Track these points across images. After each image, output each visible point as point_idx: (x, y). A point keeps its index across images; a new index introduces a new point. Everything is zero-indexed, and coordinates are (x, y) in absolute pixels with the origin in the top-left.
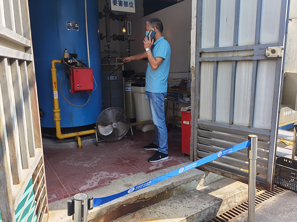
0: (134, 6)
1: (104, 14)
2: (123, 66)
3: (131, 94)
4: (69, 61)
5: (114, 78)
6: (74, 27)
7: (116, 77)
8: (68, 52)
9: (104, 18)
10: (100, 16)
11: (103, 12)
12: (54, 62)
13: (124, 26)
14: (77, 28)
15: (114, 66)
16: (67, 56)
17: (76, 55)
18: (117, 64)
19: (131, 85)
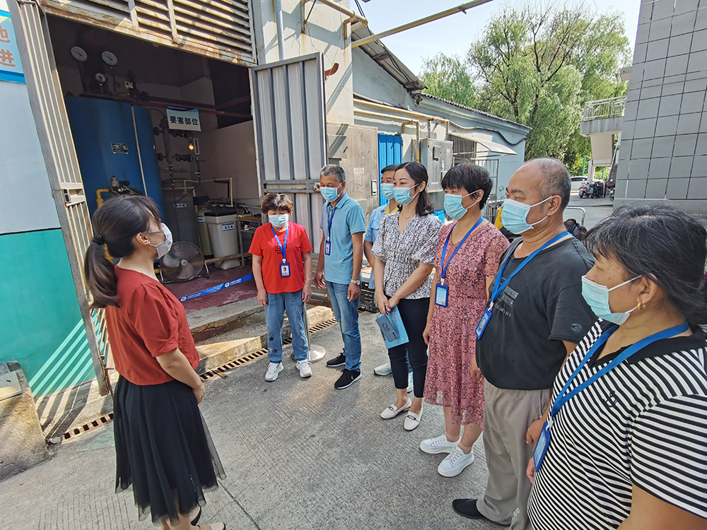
0: (198, 123)
1: (161, 129)
2: (194, 191)
3: (205, 226)
4: (119, 190)
5: (184, 205)
6: (121, 149)
7: (185, 204)
8: (117, 180)
9: (161, 134)
10: (156, 131)
11: (158, 127)
12: (99, 192)
13: (191, 142)
14: (126, 151)
15: (183, 190)
16: (115, 184)
17: (128, 182)
18: (185, 188)
19: (203, 214)
